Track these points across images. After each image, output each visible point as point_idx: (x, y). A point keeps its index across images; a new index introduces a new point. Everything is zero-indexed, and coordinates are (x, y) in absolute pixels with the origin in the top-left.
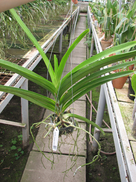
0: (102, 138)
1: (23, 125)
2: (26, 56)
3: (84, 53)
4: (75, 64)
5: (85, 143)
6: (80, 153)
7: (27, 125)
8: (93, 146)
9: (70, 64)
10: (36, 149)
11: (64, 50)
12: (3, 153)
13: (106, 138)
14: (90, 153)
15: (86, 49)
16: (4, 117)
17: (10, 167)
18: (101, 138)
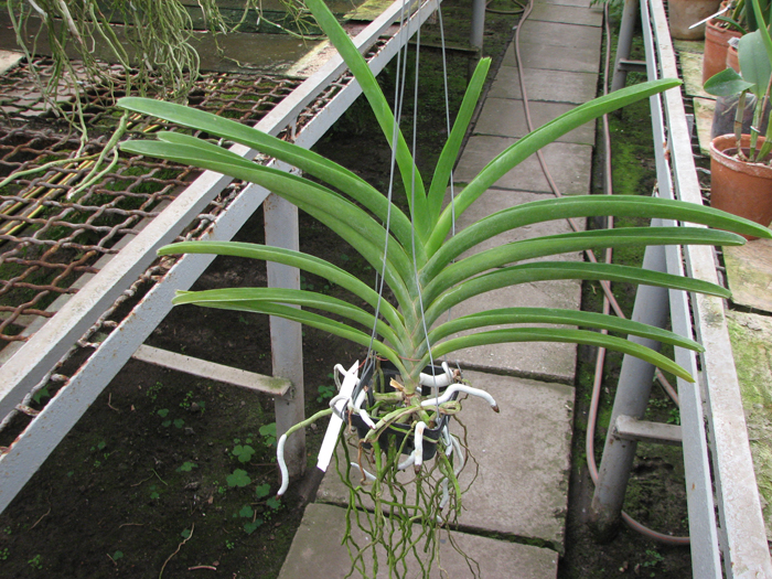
0: (648, 459)
1: (278, 384)
2: (304, 66)
3: (590, 52)
4: (542, 101)
5: (561, 483)
6: (534, 530)
7: (293, 385)
8: (598, 500)
9: (523, 100)
10: (333, 494)
11: (498, 36)
12: (193, 499)
13: (666, 461)
14: (584, 528)
15: (600, 29)
16: (211, 339)
17: (217, 563)
18: (641, 458)
